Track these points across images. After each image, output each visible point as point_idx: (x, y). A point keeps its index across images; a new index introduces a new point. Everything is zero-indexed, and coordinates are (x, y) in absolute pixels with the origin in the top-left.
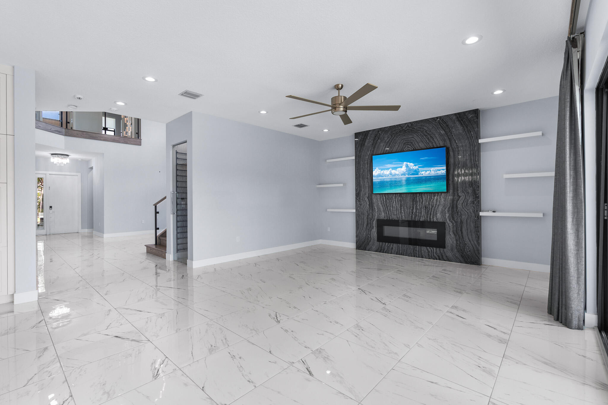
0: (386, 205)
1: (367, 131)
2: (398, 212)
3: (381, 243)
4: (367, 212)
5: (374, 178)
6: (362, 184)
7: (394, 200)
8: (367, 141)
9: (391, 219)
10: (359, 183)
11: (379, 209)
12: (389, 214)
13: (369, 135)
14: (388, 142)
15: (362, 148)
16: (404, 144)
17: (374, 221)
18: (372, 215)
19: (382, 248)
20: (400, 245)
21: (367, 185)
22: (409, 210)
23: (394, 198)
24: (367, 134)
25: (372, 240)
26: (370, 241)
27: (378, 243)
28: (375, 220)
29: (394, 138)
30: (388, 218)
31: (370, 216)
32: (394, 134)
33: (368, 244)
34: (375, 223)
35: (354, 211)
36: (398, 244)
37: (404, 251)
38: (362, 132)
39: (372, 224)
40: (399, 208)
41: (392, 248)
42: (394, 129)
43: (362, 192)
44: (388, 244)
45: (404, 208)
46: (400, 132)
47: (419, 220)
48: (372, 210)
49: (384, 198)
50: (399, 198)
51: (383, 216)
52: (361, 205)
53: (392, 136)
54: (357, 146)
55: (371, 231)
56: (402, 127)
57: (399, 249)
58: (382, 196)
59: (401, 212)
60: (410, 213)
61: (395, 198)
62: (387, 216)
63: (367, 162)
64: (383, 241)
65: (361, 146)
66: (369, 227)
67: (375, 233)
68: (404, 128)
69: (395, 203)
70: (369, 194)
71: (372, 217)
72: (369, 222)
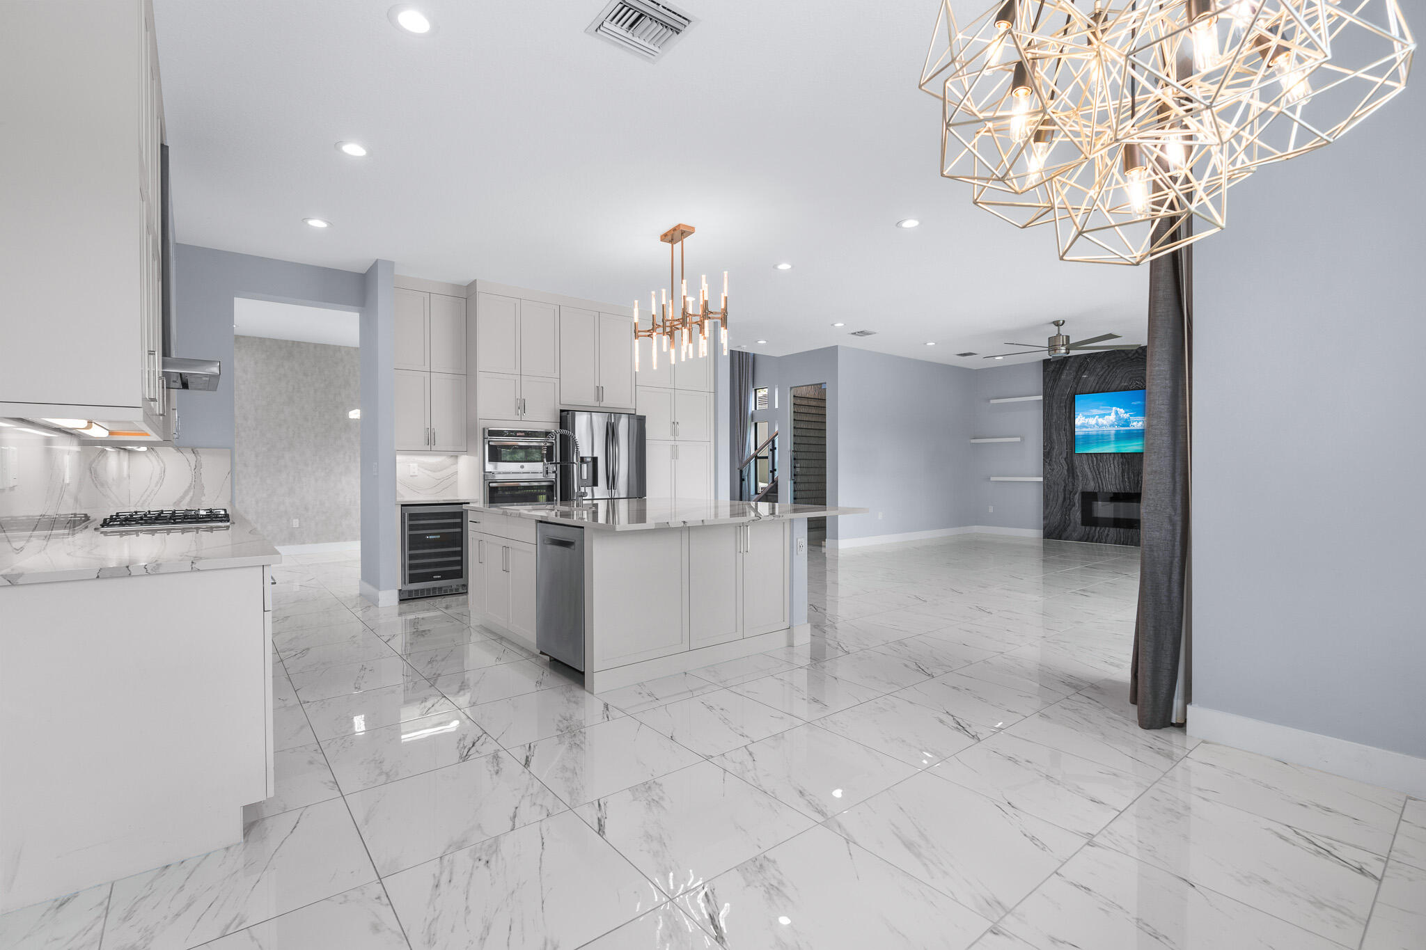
0: (1098, 470)
3: (1088, 528)
4: (1064, 481)
5: (1076, 430)
6: (1055, 438)
7: (1112, 462)
8: (1065, 372)
9: (1105, 491)
10: (1050, 437)
11: (1085, 476)
12: (1102, 483)
13: (1069, 364)
14: (1102, 375)
15: (1055, 383)
16: (1130, 379)
17: (1075, 494)
18: (1074, 485)
19: (1091, 536)
20: (1122, 530)
21: (1064, 439)
23: (1111, 459)
24: (1064, 362)
25: (1072, 524)
26: (1070, 526)
27: (1084, 527)
28: (1078, 494)
29: (1112, 370)
30: (1101, 490)
31: (1070, 487)
32: (1111, 363)
33: (1065, 530)
34: (1077, 497)
35: (1041, 479)
36: (1118, 529)
37: (1128, 539)
38: (1055, 358)
39: (1073, 499)
40: (1121, 475)
41: (1108, 535)
43: (1055, 450)
44: (1100, 529)
45: (1128, 474)
48: (1074, 478)
49: (1094, 459)
50: (1121, 460)
51: (1091, 487)
52: (1053, 470)
53: (1109, 366)
54: (1047, 381)
55: (1071, 509)
56: (1126, 354)
57: (1119, 535)
58: (1092, 457)
59: (1123, 481)
60: (1136, 481)
61: (1113, 460)
62: (1099, 487)
63: (1064, 404)
64: (1091, 525)
65: (1055, 380)
66: (1068, 503)
67: (1078, 513)
68: (1130, 355)
69: (1113, 467)
70: (1067, 455)
71: (1073, 489)
72: (1067, 496)
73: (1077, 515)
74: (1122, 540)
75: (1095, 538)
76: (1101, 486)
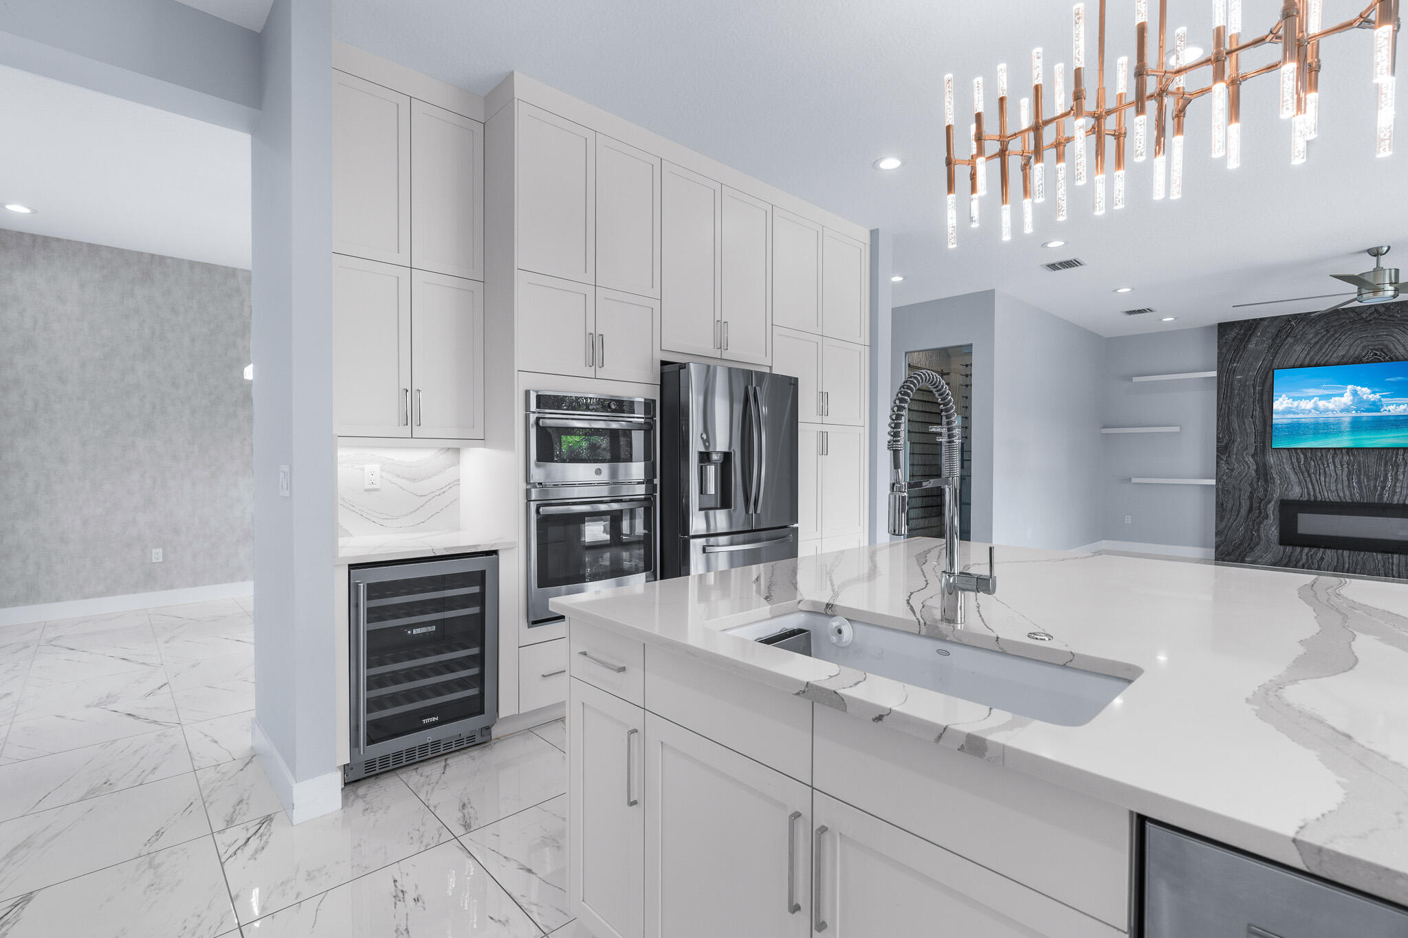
0: (1308, 471)
1: (1253, 320)
2: (1340, 486)
3: (1289, 549)
4: (1251, 485)
5: (1274, 416)
6: (1237, 427)
7: (1331, 462)
8: (1254, 340)
9: (1319, 498)
10: (1229, 425)
11: (1285, 480)
12: (1314, 489)
13: (1260, 329)
14: (1317, 343)
15: (1237, 354)
16: (1365, 347)
17: (1269, 502)
18: (1266, 490)
19: (1293, 559)
20: (1346, 553)
21: (1250, 429)
22: (1372, 483)
23: (1330, 456)
24: (1254, 327)
25: (1263, 542)
26: (1258, 544)
27: (1281, 547)
28: (1273, 503)
29: (1333, 335)
30: (1312, 498)
31: (1261, 494)
32: (1333, 326)
33: (1252, 550)
34: (1272, 508)
35: (1213, 482)
36: (1340, 551)
37: (1356, 565)
38: (1239, 322)
39: (1265, 509)
40: (1345, 478)
41: (1322, 559)
42: (1336, 317)
43: (1236, 444)
44: (1310, 551)
45: (1359, 478)
46: (1354, 322)
47: (1401, 502)
48: (1266, 481)
49: (1302, 456)
50: (1348, 458)
51: (1296, 493)
52: (1232, 470)
53: (1328, 331)
54: (1224, 351)
55: (1261, 523)
56: (1358, 314)
57: (1341, 561)
58: (1297, 453)
59: (1349, 486)
60: (1375, 487)
61: (1333, 457)
62: (1309, 494)
63: (1252, 383)
64: (1294, 545)
65: (1237, 350)
66: (1256, 515)
67: (1273, 529)
68: (1364, 316)
69: (1332, 467)
70: (1256, 449)
71: (1266, 495)
72: (1256, 505)
73: (1271, 529)
74: (1347, 566)
75: (1301, 563)
76: (1312, 493)
